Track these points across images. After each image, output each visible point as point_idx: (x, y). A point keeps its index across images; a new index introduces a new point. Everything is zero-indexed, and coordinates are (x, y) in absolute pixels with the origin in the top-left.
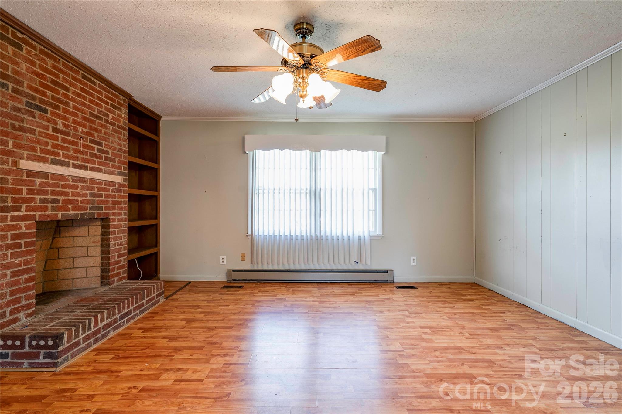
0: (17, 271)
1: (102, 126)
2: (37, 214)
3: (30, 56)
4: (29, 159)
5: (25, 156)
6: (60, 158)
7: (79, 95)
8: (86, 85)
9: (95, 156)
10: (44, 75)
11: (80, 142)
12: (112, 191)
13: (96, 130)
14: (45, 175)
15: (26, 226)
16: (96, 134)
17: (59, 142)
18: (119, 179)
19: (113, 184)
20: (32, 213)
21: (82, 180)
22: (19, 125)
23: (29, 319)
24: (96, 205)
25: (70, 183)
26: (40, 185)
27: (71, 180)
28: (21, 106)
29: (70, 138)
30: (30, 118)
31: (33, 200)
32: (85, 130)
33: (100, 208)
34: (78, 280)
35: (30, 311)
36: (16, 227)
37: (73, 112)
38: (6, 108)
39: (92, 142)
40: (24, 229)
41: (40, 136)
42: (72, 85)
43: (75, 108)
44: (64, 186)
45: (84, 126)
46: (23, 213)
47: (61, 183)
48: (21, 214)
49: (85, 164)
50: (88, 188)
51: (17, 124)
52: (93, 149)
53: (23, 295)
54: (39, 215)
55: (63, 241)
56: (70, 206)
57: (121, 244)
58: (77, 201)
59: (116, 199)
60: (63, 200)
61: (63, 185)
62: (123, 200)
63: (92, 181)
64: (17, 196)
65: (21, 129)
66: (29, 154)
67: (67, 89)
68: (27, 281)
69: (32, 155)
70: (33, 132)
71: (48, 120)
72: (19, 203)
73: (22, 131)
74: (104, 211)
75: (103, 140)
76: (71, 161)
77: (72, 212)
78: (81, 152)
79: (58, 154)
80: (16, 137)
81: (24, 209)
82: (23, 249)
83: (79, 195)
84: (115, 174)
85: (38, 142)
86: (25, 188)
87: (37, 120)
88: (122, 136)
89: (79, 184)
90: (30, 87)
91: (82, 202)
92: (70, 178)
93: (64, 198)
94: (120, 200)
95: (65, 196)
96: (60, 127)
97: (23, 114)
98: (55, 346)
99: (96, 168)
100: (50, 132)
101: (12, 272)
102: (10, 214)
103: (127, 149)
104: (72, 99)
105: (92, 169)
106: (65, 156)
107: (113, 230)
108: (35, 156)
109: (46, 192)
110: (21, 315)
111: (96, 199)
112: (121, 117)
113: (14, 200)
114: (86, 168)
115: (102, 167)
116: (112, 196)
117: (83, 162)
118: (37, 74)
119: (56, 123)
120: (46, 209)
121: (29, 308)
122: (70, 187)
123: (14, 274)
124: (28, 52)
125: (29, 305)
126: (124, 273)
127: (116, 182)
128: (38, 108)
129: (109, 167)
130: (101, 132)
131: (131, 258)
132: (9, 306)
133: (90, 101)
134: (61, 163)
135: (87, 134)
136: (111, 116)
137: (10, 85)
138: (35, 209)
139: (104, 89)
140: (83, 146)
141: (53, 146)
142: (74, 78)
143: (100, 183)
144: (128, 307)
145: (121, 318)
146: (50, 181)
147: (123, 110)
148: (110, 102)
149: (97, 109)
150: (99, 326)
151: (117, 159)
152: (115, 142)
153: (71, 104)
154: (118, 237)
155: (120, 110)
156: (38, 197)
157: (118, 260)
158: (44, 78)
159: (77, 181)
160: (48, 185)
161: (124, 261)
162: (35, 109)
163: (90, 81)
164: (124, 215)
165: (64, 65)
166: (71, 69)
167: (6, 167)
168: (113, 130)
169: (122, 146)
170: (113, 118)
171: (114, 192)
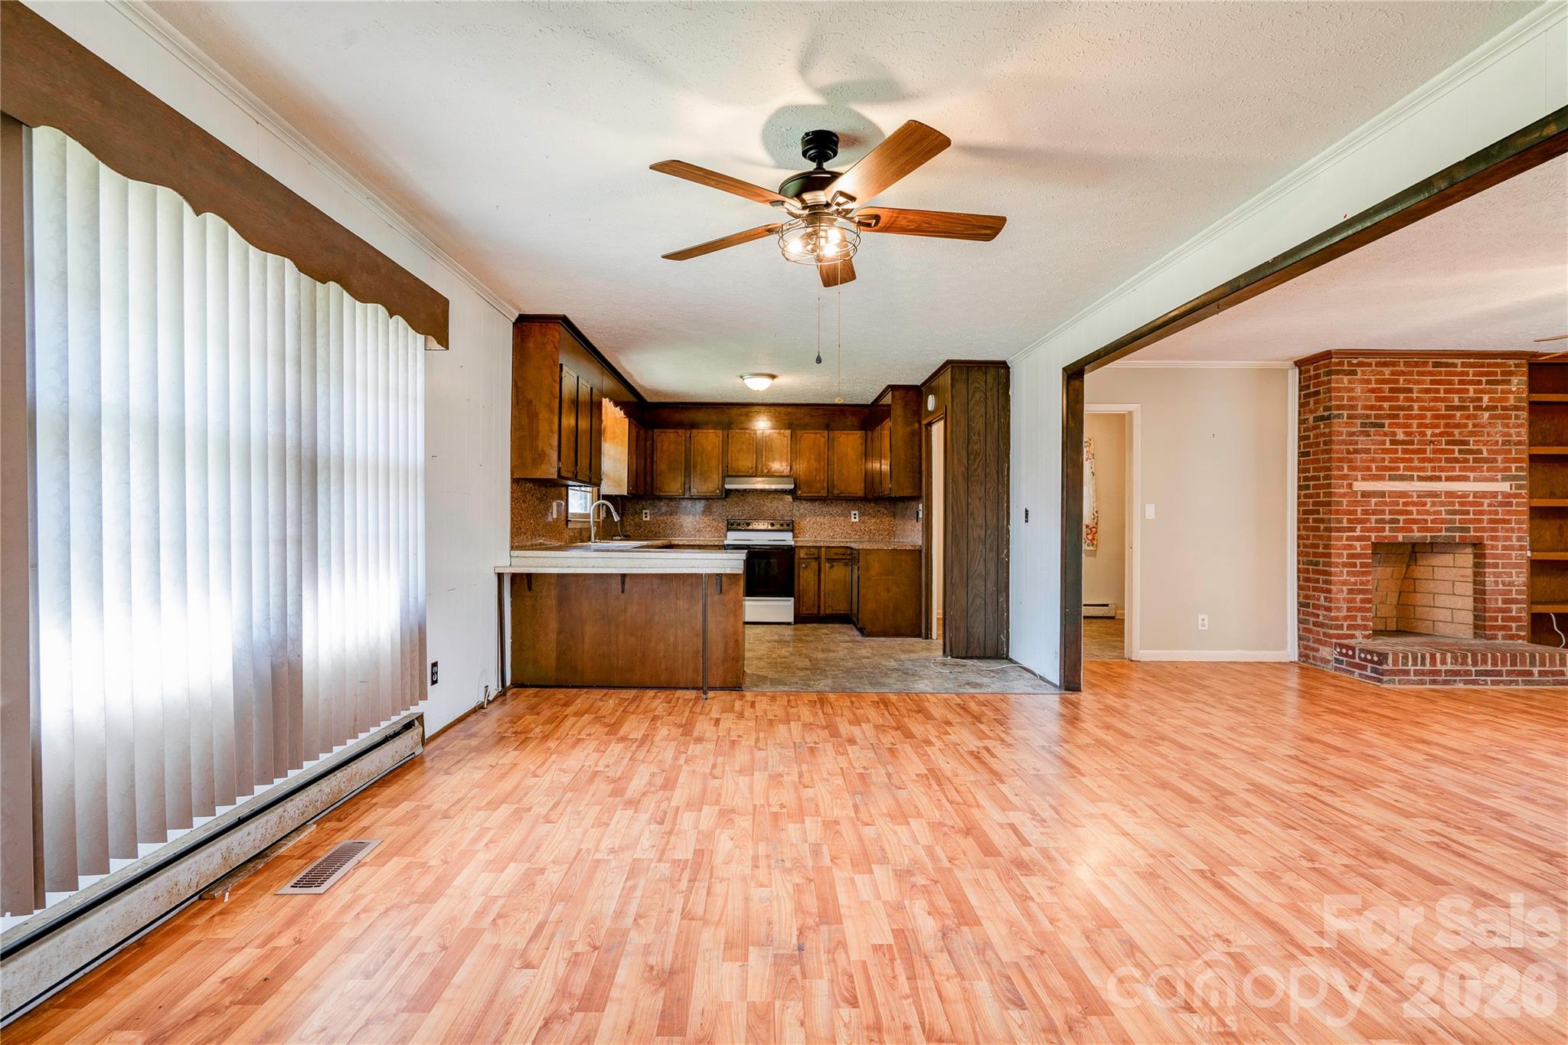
0: (1352, 589)
1: (1468, 417)
2: (1373, 535)
3: (1365, 375)
4: (1364, 479)
5: (1359, 478)
6: (1401, 473)
7: (1427, 391)
8: (1440, 373)
9: (1456, 460)
10: (1381, 388)
11: (1429, 448)
12: (1490, 505)
13: (1457, 426)
14: (1382, 494)
15: (1361, 546)
16: (1456, 431)
17: (1400, 455)
18: (1505, 487)
19: (1494, 495)
20: (1367, 534)
21: (1433, 494)
22: (1353, 449)
23: (1366, 640)
24: (1457, 525)
25: (1415, 499)
26: (1376, 504)
27: (1415, 496)
28: (1355, 430)
29: (1415, 447)
30: (1365, 438)
31: (1368, 520)
32: (1437, 431)
33: (1467, 530)
34: (1441, 624)
35: (1367, 633)
36: (1351, 547)
37: (1418, 414)
38: (1341, 436)
39: (1448, 443)
40: (1359, 549)
41: (1375, 453)
42: (1418, 382)
43: (1421, 408)
44: (1405, 504)
45: (1436, 426)
46: (1358, 533)
47: (1401, 500)
48: (1356, 534)
49: (1437, 474)
50: (1442, 504)
51: (1351, 448)
52: (1453, 452)
53: (1359, 614)
54: (1376, 536)
55: (1420, 571)
56: (1415, 527)
57: (1511, 584)
58: (1426, 521)
59: (1500, 517)
60: (1404, 520)
61: (1404, 503)
62: (1514, 517)
63: (1450, 494)
64: (1352, 517)
65: (1356, 451)
66: (1364, 475)
67: (1410, 391)
68: (1363, 601)
69: (1367, 475)
70: (1367, 451)
71: (1386, 434)
72: (1354, 523)
73: (1357, 453)
74: (1472, 533)
75: (1470, 436)
76: (1415, 474)
77: (1418, 534)
78: (1430, 460)
79: (1398, 469)
80: (1350, 461)
81: (1359, 529)
82: (1358, 568)
83: (1428, 513)
84: (1497, 480)
85: (1373, 460)
86: (1359, 509)
87: (1372, 437)
88: (1513, 420)
89: (1429, 500)
90: (1365, 407)
91: (1434, 521)
92: (1415, 494)
93: (1405, 517)
94: (1506, 517)
95: (1407, 514)
96: (1401, 437)
98: (1380, 663)
99: (1457, 476)
100: (1388, 446)
101: (1348, 589)
102: (1345, 534)
103: (1524, 437)
104: (1418, 400)
105: (1448, 479)
106: (1405, 469)
107: (1494, 561)
108: (1370, 475)
109: (1383, 512)
110: (1357, 633)
111: (1458, 517)
112: (1510, 392)
113: (1350, 521)
114: (1438, 479)
115: (1468, 474)
116: (1490, 513)
117: (1435, 471)
118: (1373, 391)
119: (1394, 434)
120: (1383, 530)
121: (1366, 629)
122: (1414, 504)
123: (1351, 591)
124: (1364, 373)
125: (1365, 625)
126: (1518, 628)
127: (1497, 492)
128: (1374, 425)
129: (1483, 471)
130: (1466, 426)
131: (1540, 609)
132: (1345, 620)
133: (1447, 391)
134: (1402, 478)
135: (1441, 434)
136: (1486, 398)
137: (1345, 413)
138: (1371, 530)
139: (1471, 365)
140: (1435, 452)
141: (1392, 460)
142: (1420, 374)
143: (1465, 495)
144: (1495, 664)
145: (1479, 673)
146: (1388, 500)
147: (1515, 380)
148: (1484, 379)
149: (1460, 397)
150: (1439, 666)
151: (1500, 458)
152: (1496, 433)
153: (1416, 405)
154: (1504, 572)
155: (1508, 382)
156: (1373, 517)
157: (1504, 606)
158: (1380, 390)
159: (1424, 496)
160: (1385, 504)
161: (1520, 610)
162: (1369, 427)
163: (1447, 365)
164: (1518, 541)
165: (1406, 364)
166: (1416, 364)
167: (1341, 491)
168: (1491, 417)
169: (1511, 436)
170: (1491, 400)
171: (1495, 506)
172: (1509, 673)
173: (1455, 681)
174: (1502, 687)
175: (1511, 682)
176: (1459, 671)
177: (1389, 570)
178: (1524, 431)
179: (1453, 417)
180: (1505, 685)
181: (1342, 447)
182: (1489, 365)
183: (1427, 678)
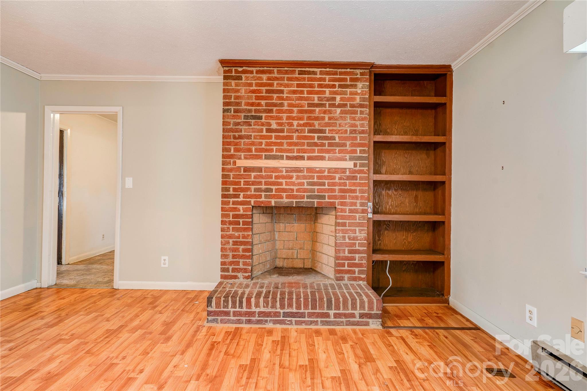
0: (237, 242)
1: (325, 112)
2: (252, 201)
3: (248, 80)
4: (246, 158)
5: (243, 157)
6: (274, 153)
7: (294, 92)
8: (304, 79)
9: (316, 144)
10: (259, 89)
11: (295, 135)
12: (340, 179)
13: (317, 119)
14: (260, 169)
15: (243, 209)
16: (316, 123)
17: (273, 140)
18: (349, 165)
19: (343, 170)
20: (248, 200)
21: (298, 170)
22: (238, 135)
23: (245, 280)
24: (316, 193)
25: (284, 173)
26: (255, 177)
27: (284, 171)
28: (240, 121)
29: (285, 134)
30: (247, 127)
31: (249, 189)
32: (302, 122)
33: (323, 197)
35: (247, 275)
36: (235, 209)
37: (287, 110)
38: (229, 125)
39: (310, 131)
40: (242, 211)
41: (255, 138)
42: (287, 86)
43: (290, 105)
44: (277, 177)
45: (301, 119)
46: (241, 199)
47: (274, 174)
48: (239, 200)
49: (301, 155)
50: (305, 177)
51: (237, 134)
52: (313, 138)
53: (241, 260)
54: (254, 202)
56: (284, 195)
57: (355, 238)
58: (292, 190)
59: (348, 187)
60: (276, 189)
61: (275, 176)
62: (358, 188)
63: (310, 170)
64: (237, 187)
65: (240, 137)
66: (246, 155)
67: (282, 92)
68: (244, 250)
69: (248, 155)
70: (249, 137)
71: (263, 125)
72: (238, 191)
73: (241, 139)
74: (327, 200)
75: (326, 126)
76: (285, 154)
77: (285, 200)
78: (296, 144)
79: (272, 150)
80: (236, 144)
81: (241, 196)
82: (241, 226)
83: (293, 184)
84: (346, 160)
85: (253, 144)
86: (242, 180)
87: (253, 127)
88: (359, 115)
89: (295, 174)
90: (247, 104)
91: (298, 190)
92: (284, 169)
93: (277, 187)
94: (353, 188)
95: (278, 185)
96: (274, 126)
97: (242, 126)
99: (316, 156)
100: (264, 133)
101: (233, 241)
102: (231, 200)
103: (366, 128)
104: (288, 98)
105: (309, 158)
106: (277, 151)
107: (341, 221)
108: (250, 155)
109: (260, 183)
110: (240, 275)
111: (316, 187)
112: (356, 94)
113: (235, 190)
114: (302, 158)
115: (324, 155)
116: (340, 184)
117: (299, 153)
118: (253, 92)
119: (269, 124)
120: (260, 196)
121: (246, 272)
122: (284, 177)
123: (235, 243)
124: (247, 78)
125: (245, 269)
126: (360, 272)
127: (346, 169)
128: (254, 117)
129: (336, 153)
130: (323, 118)
131: (378, 257)
132: (231, 265)
133: (309, 93)
134: (275, 158)
135: (305, 125)
136: (338, 98)
137: (232, 108)
138: (251, 196)
139: (328, 73)
140: (299, 138)
141: (267, 144)
142: (289, 79)
143: (321, 171)
144: (298, 307)
145: (286, 315)
146: (264, 174)
147: (360, 85)
148: (337, 83)
149: (319, 97)
150: (253, 309)
151: (348, 143)
152: (346, 124)
153: (286, 103)
154: (350, 230)
155: (355, 86)
156: (253, 187)
157: (350, 255)
158: (260, 91)
159: (291, 171)
160: (262, 177)
161: (361, 259)
162: (251, 119)
163: (309, 73)
164: (361, 206)
165: (279, 72)
166: (286, 72)
167: (229, 167)
168: (342, 112)
169: (357, 126)
170: (341, 99)
171: (344, 179)
172: (310, 315)
173: (266, 321)
174: (304, 326)
175: (311, 323)
176: (270, 313)
177: (303, 225)
178: (366, 123)
179: (313, 112)
180: (306, 324)
181: (230, 134)
182: (341, 73)
183: (244, 318)
